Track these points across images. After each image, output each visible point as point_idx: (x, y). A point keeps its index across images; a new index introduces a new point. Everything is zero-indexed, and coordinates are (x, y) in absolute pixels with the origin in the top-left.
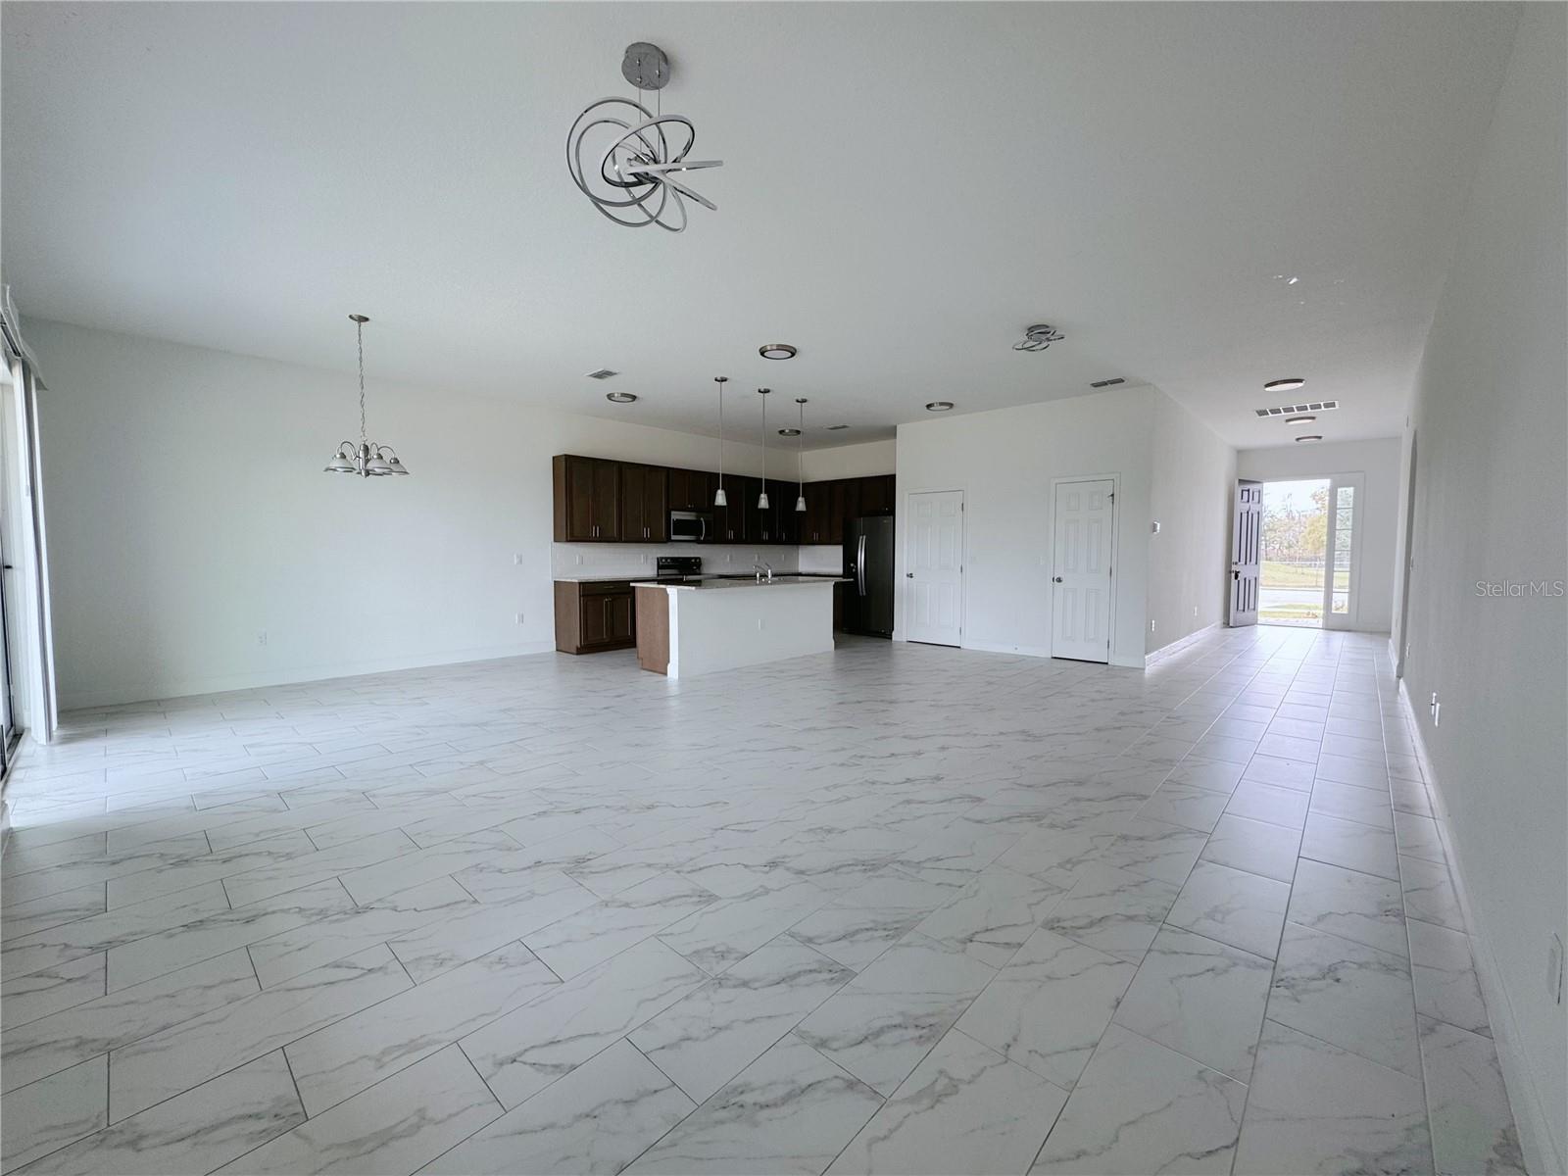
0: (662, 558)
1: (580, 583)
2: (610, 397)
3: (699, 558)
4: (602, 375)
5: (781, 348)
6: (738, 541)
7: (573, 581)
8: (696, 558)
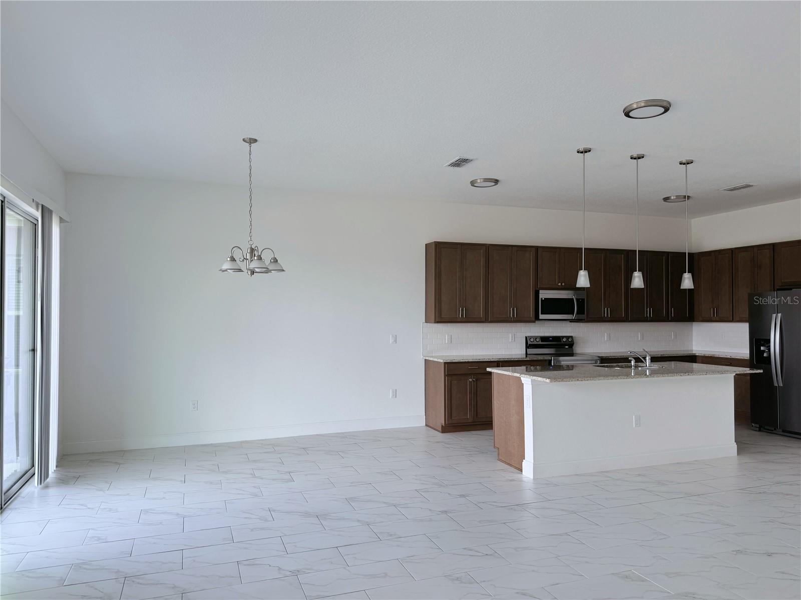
0: (531, 337)
1: (445, 363)
2: (473, 183)
3: (572, 337)
4: (460, 163)
5: (651, 103)
6: (615, 318)
7: (439, 360)
8: (568, 337)
